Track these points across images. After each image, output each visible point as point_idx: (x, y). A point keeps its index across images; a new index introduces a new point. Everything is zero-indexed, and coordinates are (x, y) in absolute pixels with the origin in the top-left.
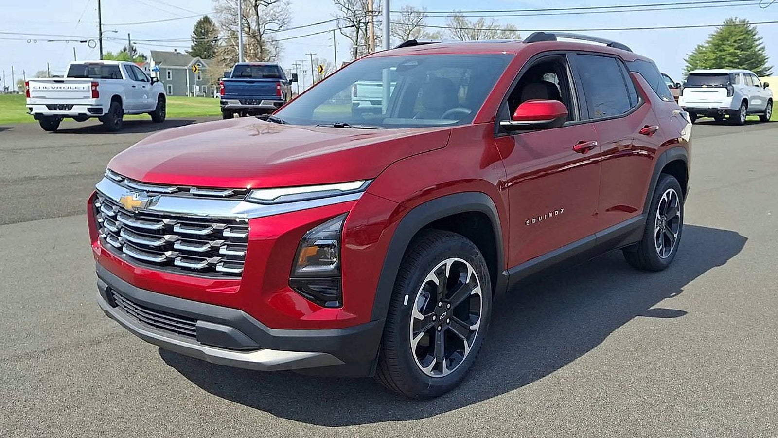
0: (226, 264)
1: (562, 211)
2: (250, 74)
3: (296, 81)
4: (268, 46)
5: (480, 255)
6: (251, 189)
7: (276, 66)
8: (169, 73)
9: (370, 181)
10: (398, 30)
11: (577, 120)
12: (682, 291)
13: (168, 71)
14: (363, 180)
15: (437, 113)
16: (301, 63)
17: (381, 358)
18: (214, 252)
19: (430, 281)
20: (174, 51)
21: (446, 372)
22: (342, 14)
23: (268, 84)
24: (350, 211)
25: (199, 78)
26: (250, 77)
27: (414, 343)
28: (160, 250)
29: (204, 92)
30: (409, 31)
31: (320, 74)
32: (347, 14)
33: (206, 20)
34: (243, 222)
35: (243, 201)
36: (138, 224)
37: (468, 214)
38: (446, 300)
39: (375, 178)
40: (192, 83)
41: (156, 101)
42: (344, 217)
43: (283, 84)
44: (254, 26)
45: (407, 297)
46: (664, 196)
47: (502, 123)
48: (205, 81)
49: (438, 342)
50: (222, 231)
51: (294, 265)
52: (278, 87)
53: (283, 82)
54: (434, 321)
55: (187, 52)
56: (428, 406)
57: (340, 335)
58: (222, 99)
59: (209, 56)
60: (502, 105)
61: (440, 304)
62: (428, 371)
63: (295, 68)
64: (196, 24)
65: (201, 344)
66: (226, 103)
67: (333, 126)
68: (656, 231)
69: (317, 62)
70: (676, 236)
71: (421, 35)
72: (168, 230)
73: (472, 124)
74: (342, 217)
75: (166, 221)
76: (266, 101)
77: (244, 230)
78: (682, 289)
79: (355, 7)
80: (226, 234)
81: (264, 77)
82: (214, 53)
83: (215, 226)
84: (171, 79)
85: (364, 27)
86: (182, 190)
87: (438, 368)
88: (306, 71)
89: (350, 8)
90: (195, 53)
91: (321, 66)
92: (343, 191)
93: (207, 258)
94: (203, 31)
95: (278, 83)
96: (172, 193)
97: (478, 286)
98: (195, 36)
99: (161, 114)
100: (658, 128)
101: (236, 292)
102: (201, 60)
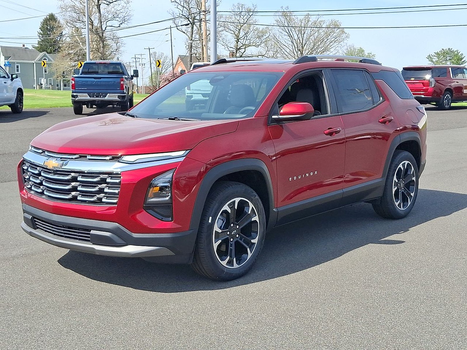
0: (108, 197)
1: (316, 173)
2: (97, 70)
3: (137, 76)
4: (109, 42)
5: (257, 197)
6: (121, 155)
7: (120, 64)
8: (17, 67)
9: (189, 151)
10: (230, 26)
11: (329, 114)
12: (409, 230)
13: (16, 65)
14: (184, 150)
15: (237, 109)
16: (140, 57)
17: (196, 252)
18: (101, 191)
19: (225, 210)
20: (22, 46)
21: (236, 266)
22: (177, 12)
23: (112, 79)
24: (177, 167)
25: (46, 72)
26: (97, 73)
27: (215, 246)
28: (68, 191)
29: (50, 84)
30: (240, 27)
31: (158, 67)
32: (182, 12)
33: (52, 18)
34: (117, 174)
35: (118, 162)
36: (56, 177)
37: (249, 171)
38: (236, 223)
39: (191, 149)
40: (39, 76)
41: (15, 95)
42: (174, 171)
43: (126, 80)
44: (96, 23)
45: (211, 218)
46: (401, 166)
47: (273, 117)
48: (51, 74)
49: (231, 248)
50: (106, 179)
51: (146, 197)
52: (122, 82)
53: (126, 78)
54: (228, 235)
55: (34, 48)
56: (224, 284)
57: (172, 236)
58: (72, 93)
59: (54, 51)
60: (274, 105)
61: (232, 225)
62: (224, 263)
63: (135, 61)
64: (42, 21)
65: (93, 244)
66: (77, 96)
67: (168, 119)
68: (394, 190)
69: (155, 56)
70: (412, 194)
71: (252, 30)
72: (75, 179)
73: (254, 118)
74: (173, 171)
75: (73, 174)
76: (110, 94)
77: (118, 178)
78: (409, 229)
79: (190, 5)
80: (108, 180)
81: (109, 73)
82: (59, 47)
83: (102, 176)
84: (19, 72)
85: (199, 23)
86: (82, 157)
87: (230, 263)
88: (144, 64)
89: (185, 6)
90: (41, 49)
91: (158, 61)
92: (173, 156)
93: (97, 195)
94: (49, 27)
95: (121, 79)
96: (75, 159)
97: (256, 216)
98: (41, 32)
99: (19, 106)
100: (393, 118)
101: (114, 213)
102: (47, 54)
